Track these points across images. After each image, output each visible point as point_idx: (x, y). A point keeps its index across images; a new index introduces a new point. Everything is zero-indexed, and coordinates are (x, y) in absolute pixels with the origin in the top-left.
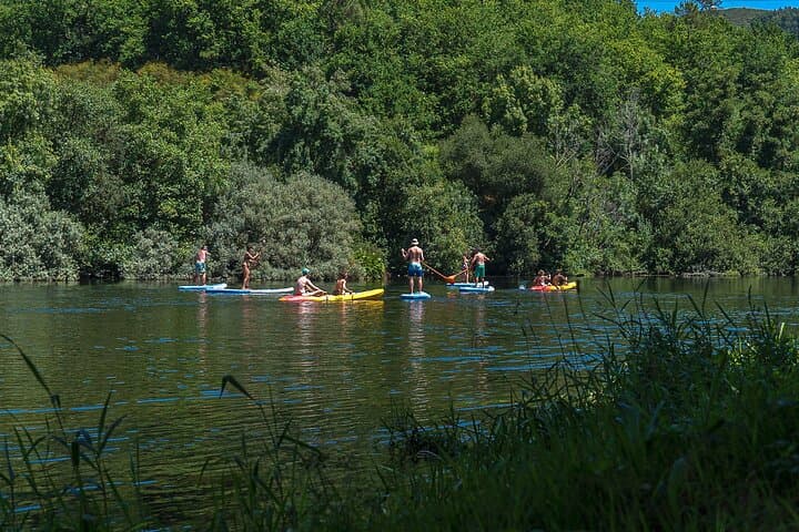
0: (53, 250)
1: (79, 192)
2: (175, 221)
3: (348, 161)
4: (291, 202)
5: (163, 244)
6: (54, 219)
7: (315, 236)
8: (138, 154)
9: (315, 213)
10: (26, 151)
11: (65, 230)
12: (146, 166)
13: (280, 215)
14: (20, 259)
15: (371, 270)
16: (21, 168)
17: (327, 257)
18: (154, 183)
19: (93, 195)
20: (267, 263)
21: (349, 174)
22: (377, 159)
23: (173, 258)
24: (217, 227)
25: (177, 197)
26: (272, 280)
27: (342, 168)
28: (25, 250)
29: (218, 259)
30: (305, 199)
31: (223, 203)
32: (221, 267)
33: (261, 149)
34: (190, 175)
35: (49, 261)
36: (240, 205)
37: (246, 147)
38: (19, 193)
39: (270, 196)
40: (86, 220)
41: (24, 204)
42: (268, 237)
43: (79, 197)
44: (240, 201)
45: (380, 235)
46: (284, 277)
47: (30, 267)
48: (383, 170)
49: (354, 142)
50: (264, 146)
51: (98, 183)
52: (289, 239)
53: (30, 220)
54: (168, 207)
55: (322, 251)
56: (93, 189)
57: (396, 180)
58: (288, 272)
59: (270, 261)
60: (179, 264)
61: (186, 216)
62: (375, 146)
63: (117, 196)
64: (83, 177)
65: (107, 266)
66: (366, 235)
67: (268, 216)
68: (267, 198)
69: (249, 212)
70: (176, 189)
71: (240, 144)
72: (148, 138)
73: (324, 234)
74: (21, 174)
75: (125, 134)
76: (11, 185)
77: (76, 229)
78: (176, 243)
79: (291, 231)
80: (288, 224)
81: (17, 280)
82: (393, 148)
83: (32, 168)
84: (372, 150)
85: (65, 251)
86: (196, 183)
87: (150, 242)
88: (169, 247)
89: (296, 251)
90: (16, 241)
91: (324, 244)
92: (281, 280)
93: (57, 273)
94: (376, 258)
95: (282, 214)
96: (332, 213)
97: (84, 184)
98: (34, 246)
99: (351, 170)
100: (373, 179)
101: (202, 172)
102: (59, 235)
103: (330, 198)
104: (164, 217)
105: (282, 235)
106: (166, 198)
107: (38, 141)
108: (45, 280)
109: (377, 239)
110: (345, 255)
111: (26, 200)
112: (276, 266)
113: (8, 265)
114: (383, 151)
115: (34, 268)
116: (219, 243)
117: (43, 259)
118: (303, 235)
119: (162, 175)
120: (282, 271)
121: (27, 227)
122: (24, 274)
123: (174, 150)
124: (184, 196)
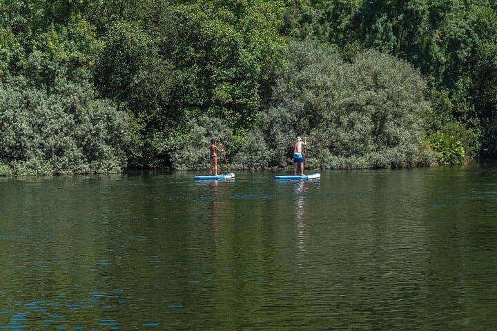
0: (95, 141)
1: (129, 78)
2: (229, 106)
3: (437, 35)
4: (355, 82)
5: (216, 132)
6: (96, 108)
7: (379, 119)
8: (191, 36)
9: (381, 94)
10: (70, 36)
11: (109, 119)
12: (200, 48)
13: (343, 97)
14: (60, 151)
15: (449, 154)
16: (63, 55)
17: (393, 142)
18: (209, 66)
19: (144, 80)
20: (327, 151)
21: (437, 48)
22: (468, 32)
23: (227, 147)
24: (275, 112)
25: (233, 81)
26: (332, 169)
27: (429, 43)
28: (65, 142)
29: (274, 147)
30: (370, 80)
31: (281, 86)
32: (278, 156)
33: (343, 26)
34: (246, 57)
35: (91, 154)
36: (300, 88)
37: (327, 24)
38: (61, 82)
39: (333, 77)
40: (135, 108)
41: (66, 93)
42: (328, 122)
43: (128, 84)
44: (299, 84)
45: (471, 114)
46: (344, 166)
47: (70, 161)
48: (474, 43)
49: (442, 14)
50: (345, 22)
51: (149, 68)
52: (352, 124)
53: (71, 110)
54: (222, 92)
55: (388, 136)
56: (143, 74)
57: (488, 53)
58: (349, 160)
59: (331, 148)
60: (234, 153)
61: (240, 101)
62: (465, 18)
63: (169, 82)
64: (132, 62)
65: (160, 157)
66: (456, 114)
67: (329, 99)
68: (329, 80)
69: (309, 95)
70: (231, 73)
71: (322, 22)
72: (202, 19)
73: (390, 116)
74: (64, 62)
75: (178, 15)
76: (53, 74)
77: (122, 118)
78: (230, 131)
79: (353, 115)
80: (351, 107)
81: (57, 174)
82: (485, 19)
83: (75, 54)
84: (462, 22)
85: (107, 142)
86: (252, 65)
87: (203, 130)
88: (222, 135)
89: (358, 137)
90: (56, 133)
91: (391, 128)
92: (341, 169)
93: (99, 165)
94: (454, 141)
95: (344, 97)
96: (399, 94)
97: (133, 70)
98: (75, 137)
99: (440, 45)
100: (463, 54)
101: (258, 53)
102: (101, 126)
103: (398, 78)
104: (218, 102)
105: (344, 120)
106: (221, 81)
107: (83, 26)
108: (86, 174)
109: (468, 118)
110: (414, 140)
111: (68, 89)
112: (337, 154)
113: (48, 159)
114: (473, 23)
115: (75, 161)
116: (276, 129)
117: (85, 151)
118: (367, 119)
119: (217, 58)
120: (343, 159)
121: (69, 118)
122: (64, 167)
123: (230, 31)
124: (240, 80)
